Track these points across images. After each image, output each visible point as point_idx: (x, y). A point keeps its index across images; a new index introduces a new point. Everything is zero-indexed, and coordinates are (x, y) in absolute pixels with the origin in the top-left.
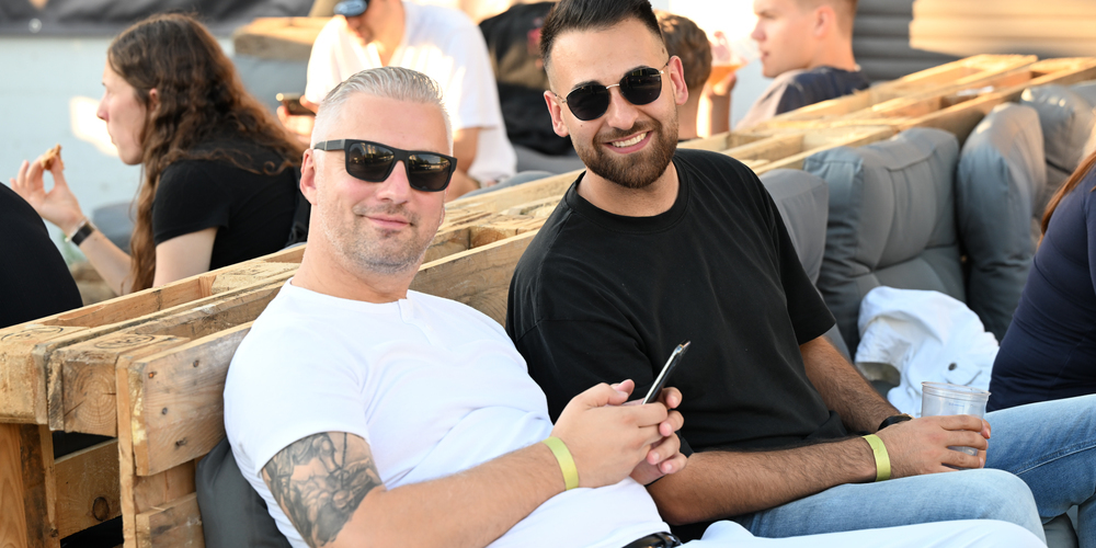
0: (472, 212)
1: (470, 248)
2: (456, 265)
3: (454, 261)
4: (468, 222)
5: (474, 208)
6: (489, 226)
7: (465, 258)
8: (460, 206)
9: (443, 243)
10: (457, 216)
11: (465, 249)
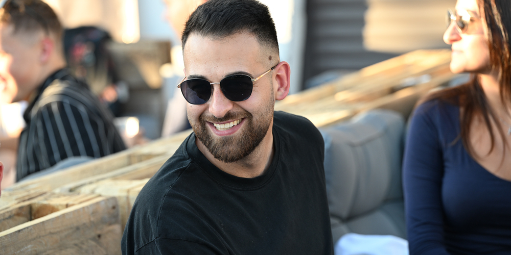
0: (32, 192)
1: (31, 220)
2: (21, 234)
3: (19, 231)
4: (29, 199)
5: (34, 189)
6: (45, 202)
7: (27, 228)
8: (22, 188)
9: (10, 217)
10: (20, 196)
11: (27, 221)
